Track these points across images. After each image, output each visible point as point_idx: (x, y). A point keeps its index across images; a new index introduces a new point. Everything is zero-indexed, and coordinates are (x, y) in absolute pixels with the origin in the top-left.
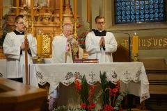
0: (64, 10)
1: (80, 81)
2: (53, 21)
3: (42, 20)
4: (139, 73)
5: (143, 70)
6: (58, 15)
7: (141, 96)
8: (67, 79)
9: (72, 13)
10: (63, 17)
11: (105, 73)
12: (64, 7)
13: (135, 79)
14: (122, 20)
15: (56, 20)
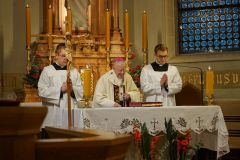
0: (111, 35)
1: (140, 130)
2: (96, 50)
3: (82, 49)
4: (215, 120)
5: (221, 116)
6: (104, 43)
7: (218, 150)
8: (123, 127)
9: (122, 40)
10: (111, 45)
11: (171, 121)
12: (112, 31)
13: (210, 128)
14: (189, 47)
15: (101, 50)
